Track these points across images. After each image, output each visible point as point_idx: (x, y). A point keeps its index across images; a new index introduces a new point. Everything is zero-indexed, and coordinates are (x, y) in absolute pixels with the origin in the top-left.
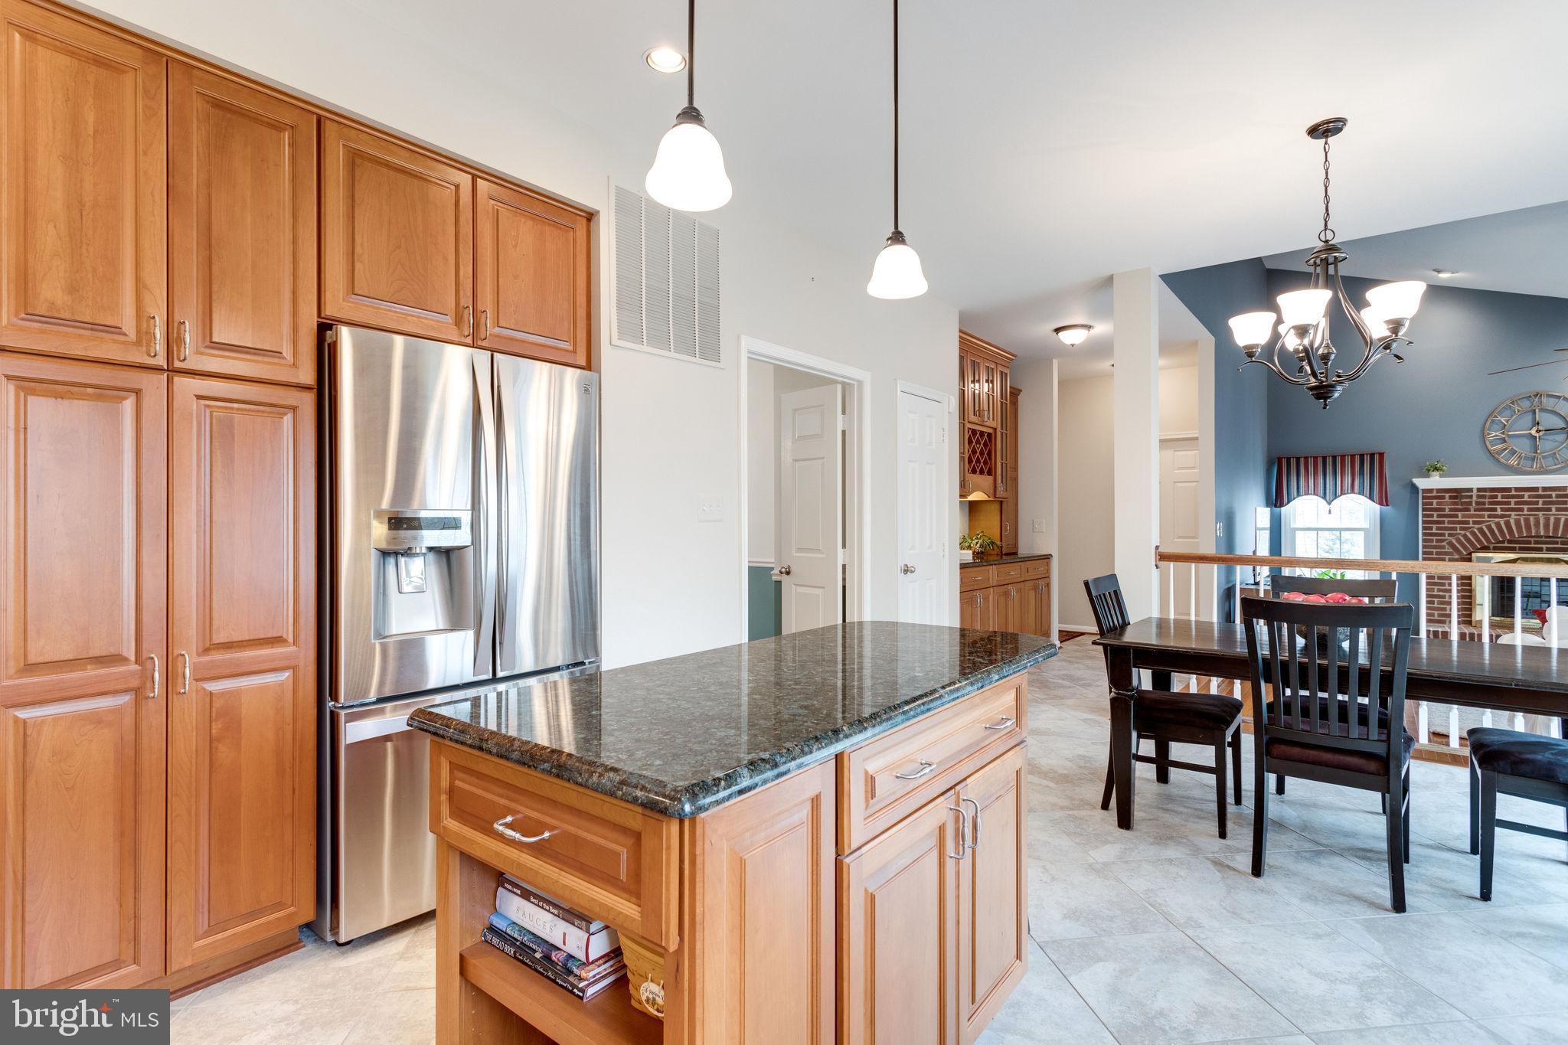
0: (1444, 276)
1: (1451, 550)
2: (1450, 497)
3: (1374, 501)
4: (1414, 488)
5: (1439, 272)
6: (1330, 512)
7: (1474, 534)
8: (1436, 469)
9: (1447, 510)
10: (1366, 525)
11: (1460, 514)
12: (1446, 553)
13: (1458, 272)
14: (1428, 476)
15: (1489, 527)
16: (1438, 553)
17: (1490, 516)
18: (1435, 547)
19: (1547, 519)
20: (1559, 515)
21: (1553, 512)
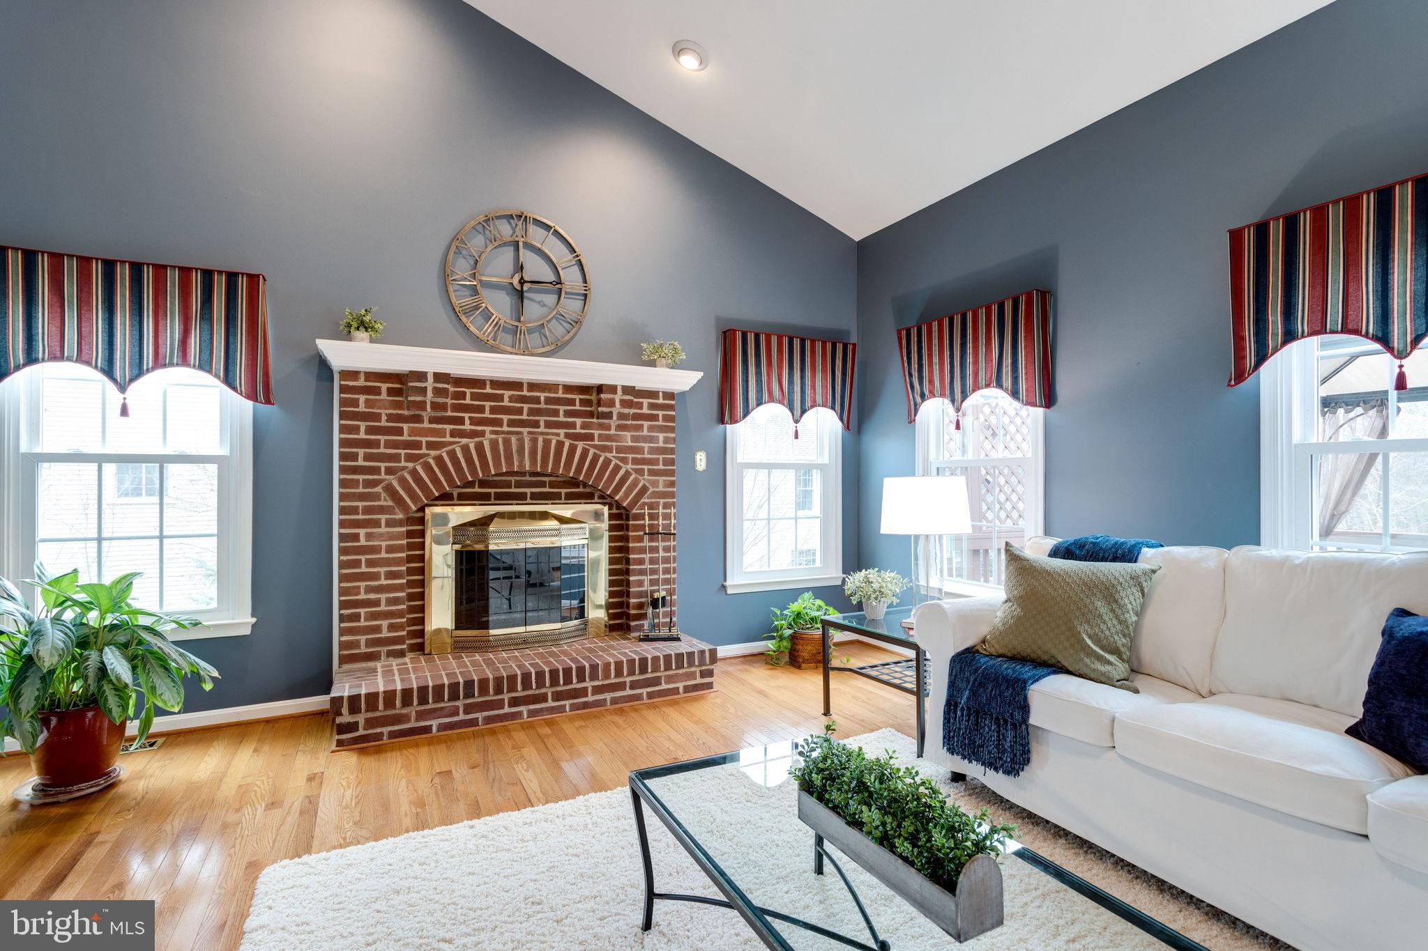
1: (390, 503)
2: (391, 392)
3: (234, 389)
4: (323, 365)
6: (124, 411)
7: (427, 467)
8: (363, 325)
9: (384, 418)
10: (224, 451)
11: (405, 426)
12: (382, 510)
14: (348, 337)
15: (452, 454)
16: (368, 510)
17: (454, 434)
18: (362, 497)
19: (534, 441)
20: (548, 434)
21: (542, 429)
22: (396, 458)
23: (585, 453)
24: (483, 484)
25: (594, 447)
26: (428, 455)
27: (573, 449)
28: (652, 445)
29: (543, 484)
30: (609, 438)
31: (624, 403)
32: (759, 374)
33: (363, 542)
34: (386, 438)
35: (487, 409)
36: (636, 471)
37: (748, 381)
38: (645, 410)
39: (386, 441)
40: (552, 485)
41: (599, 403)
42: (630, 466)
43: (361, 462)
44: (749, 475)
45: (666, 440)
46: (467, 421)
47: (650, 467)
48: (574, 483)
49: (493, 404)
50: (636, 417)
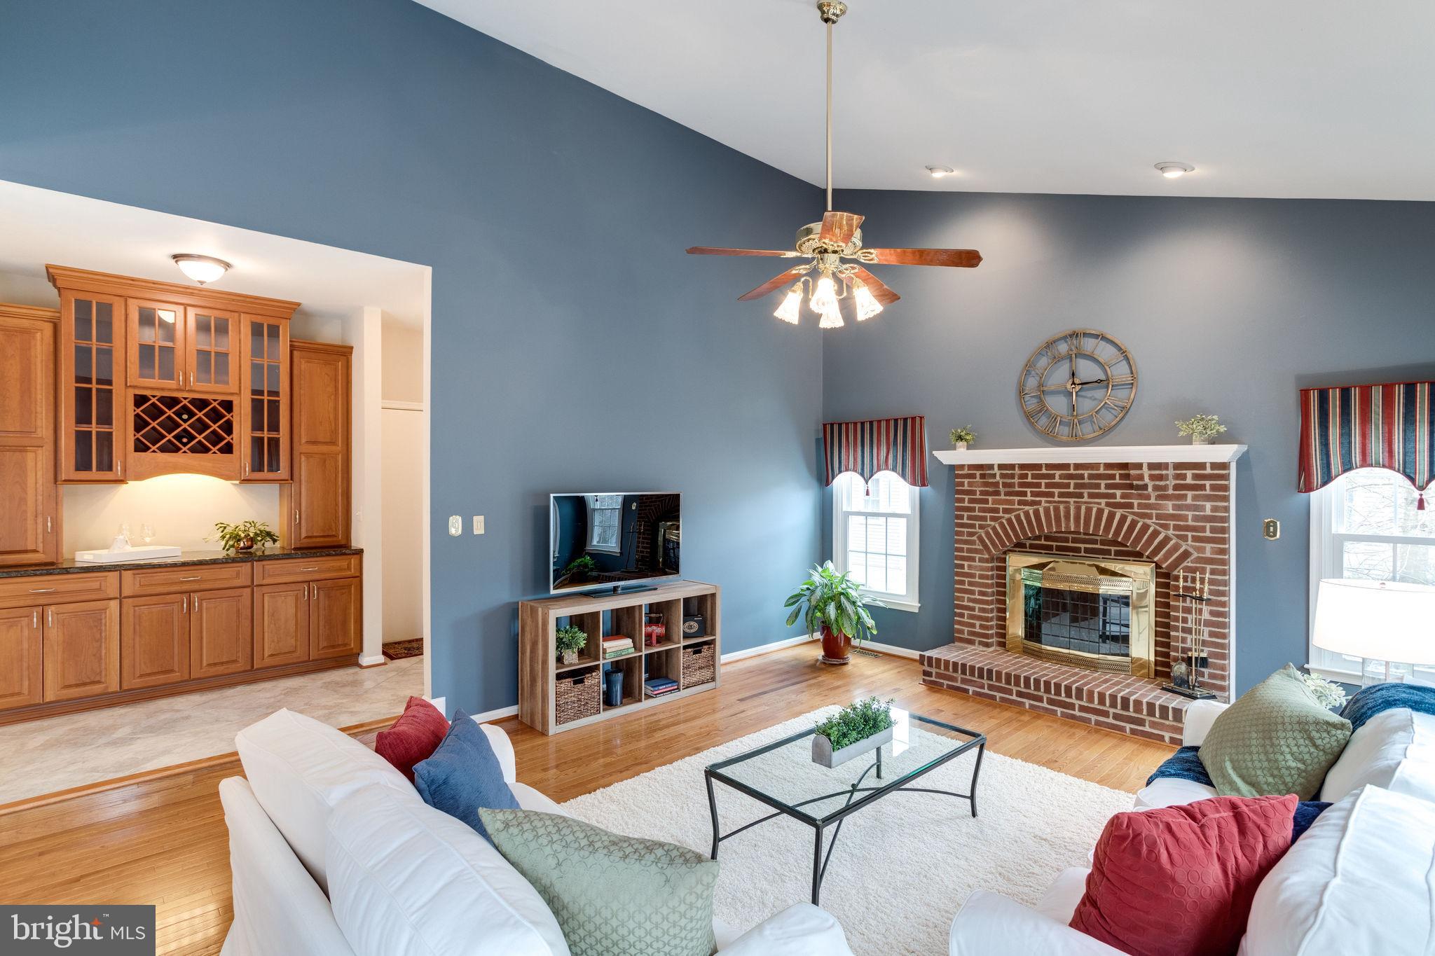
1: (981, 547)
2: (980, 476)
3: (908, 481)
5: (931, 170)
7: (1002, 525)
8: (959, 438)
9: (978, 493)
10: (908, 511)
11: (990, 498)
12: (976, 551)
13: (952, 170)
15: (1018, 517)
16: (969, 551)
17: (1020, 503)
18: (966, 542)
19: (1078, 509)
20: (1091, 503)
21: (1086, 499)
22: (984, 519)
23: (1123, 518)
25: (1134, 514)
26: (1003, 517)
27: (1111, 516)
28: (1197, 513)
30: (1148, 506)
31: (1158, 478)
32: (1346, 434)
33: (966, 570)
34: (979, 505)
35: (1043, 485)
36: (1178, 536)
37: (1328, 444)
38: (1188, 481)
39: (979, 507)
41: (1133, 478)
42: (1171, 532)
43: (965, 521)
45: (1215, 509)
46: (1029, 494)
47: (1194, 534)
48: (1114, 542)
49: (1047, 481)
50: (1179, 487)
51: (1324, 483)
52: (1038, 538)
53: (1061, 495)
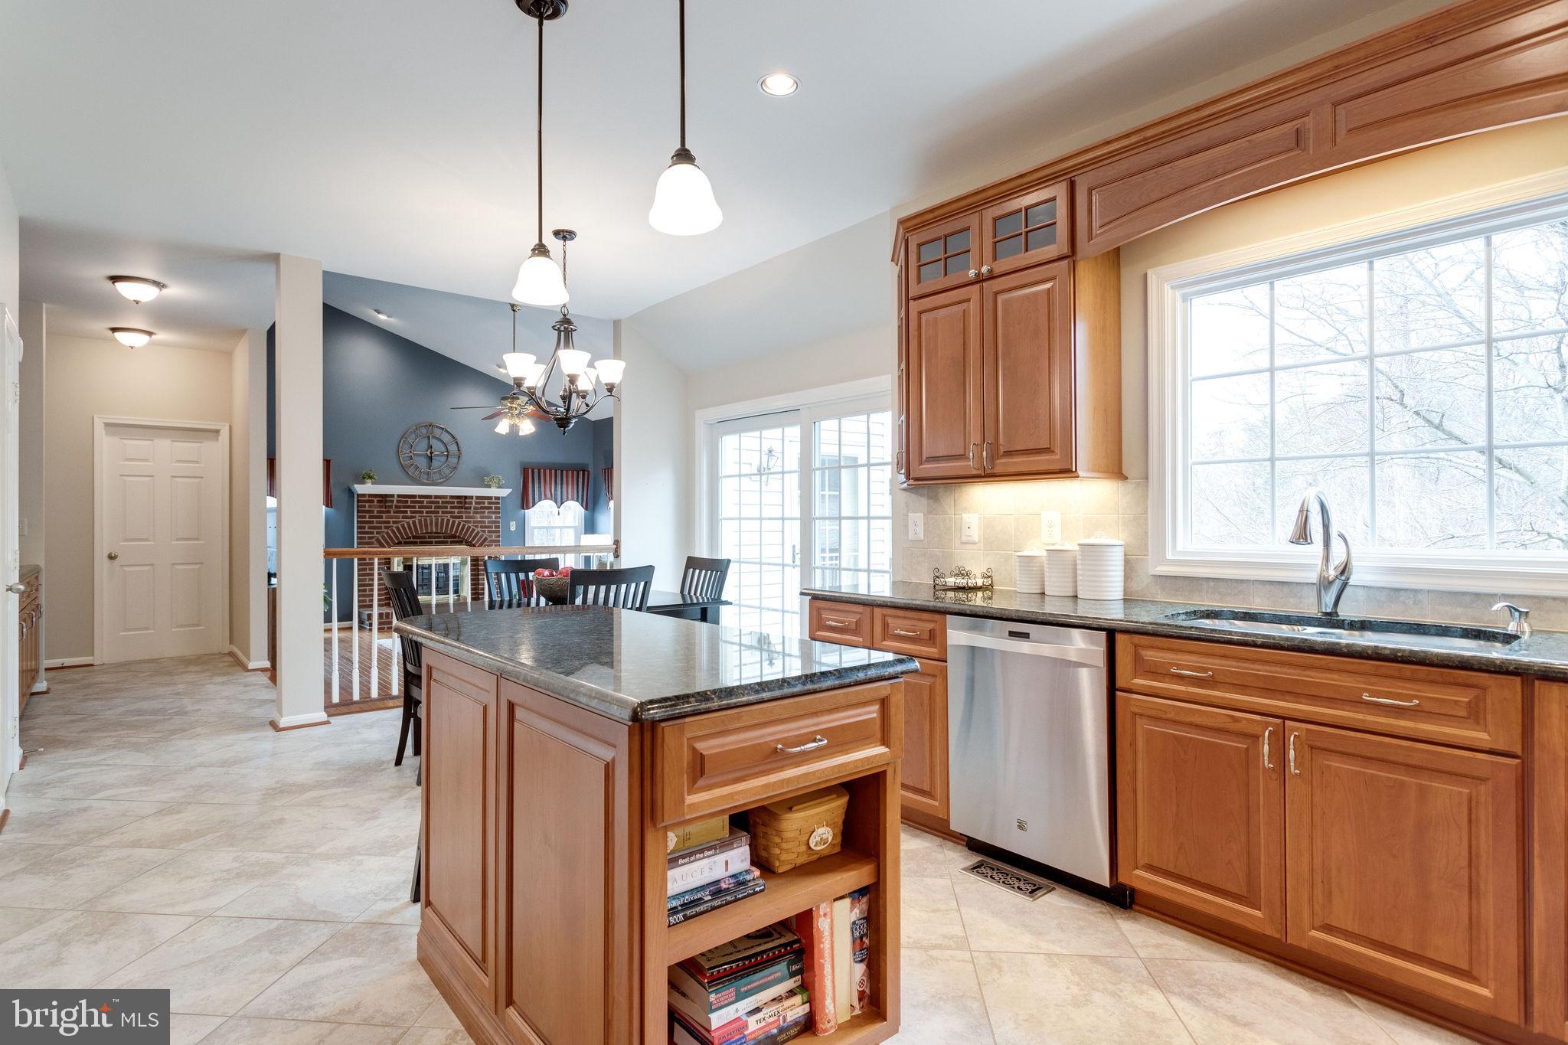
0: (382, 317)
1: (378, 546)
2: (378, 501)
4: (351, 493)
5: (379, 313)
7: (393, 531)
8: (370, 478)
9: (375, 511)
11: (384, 515)
13: (391, 317)
14: (363, 483)
15: (403, 526)
17: (403, 517)
18: (367, 543)
19: (437, 519)
20: (443, 516)
21: (440, 514)
22: (380, 528)
23: (459, 524)
24: (414, 537)
25: (464, 521)
26: (393, 526)
27: (454, 522)
28: (489, 520)
29: (440, 537)
30: (470, 517)
31: (476, 503)
32: (540, 487)
34: (377, 519)
35: (417, 507)
36: (482, 531)
37: (535, 489)
38: (486, 505)
39: (376, 521)
40: (444, 537)
41: (465, 503)
42: (479, 529)
43: (367, 530)
44: (536, 531)
45: (496, 518)
46: (409, 512)
47: (488, 529)
48: (454, 536)
49: (419, 505)
50: (482, 508)
51: (533, 506)
52: (409, 538)
53: (427, 512)
